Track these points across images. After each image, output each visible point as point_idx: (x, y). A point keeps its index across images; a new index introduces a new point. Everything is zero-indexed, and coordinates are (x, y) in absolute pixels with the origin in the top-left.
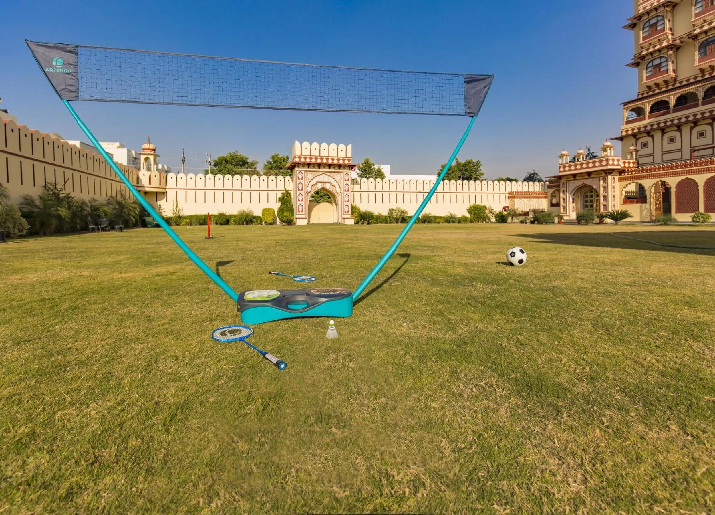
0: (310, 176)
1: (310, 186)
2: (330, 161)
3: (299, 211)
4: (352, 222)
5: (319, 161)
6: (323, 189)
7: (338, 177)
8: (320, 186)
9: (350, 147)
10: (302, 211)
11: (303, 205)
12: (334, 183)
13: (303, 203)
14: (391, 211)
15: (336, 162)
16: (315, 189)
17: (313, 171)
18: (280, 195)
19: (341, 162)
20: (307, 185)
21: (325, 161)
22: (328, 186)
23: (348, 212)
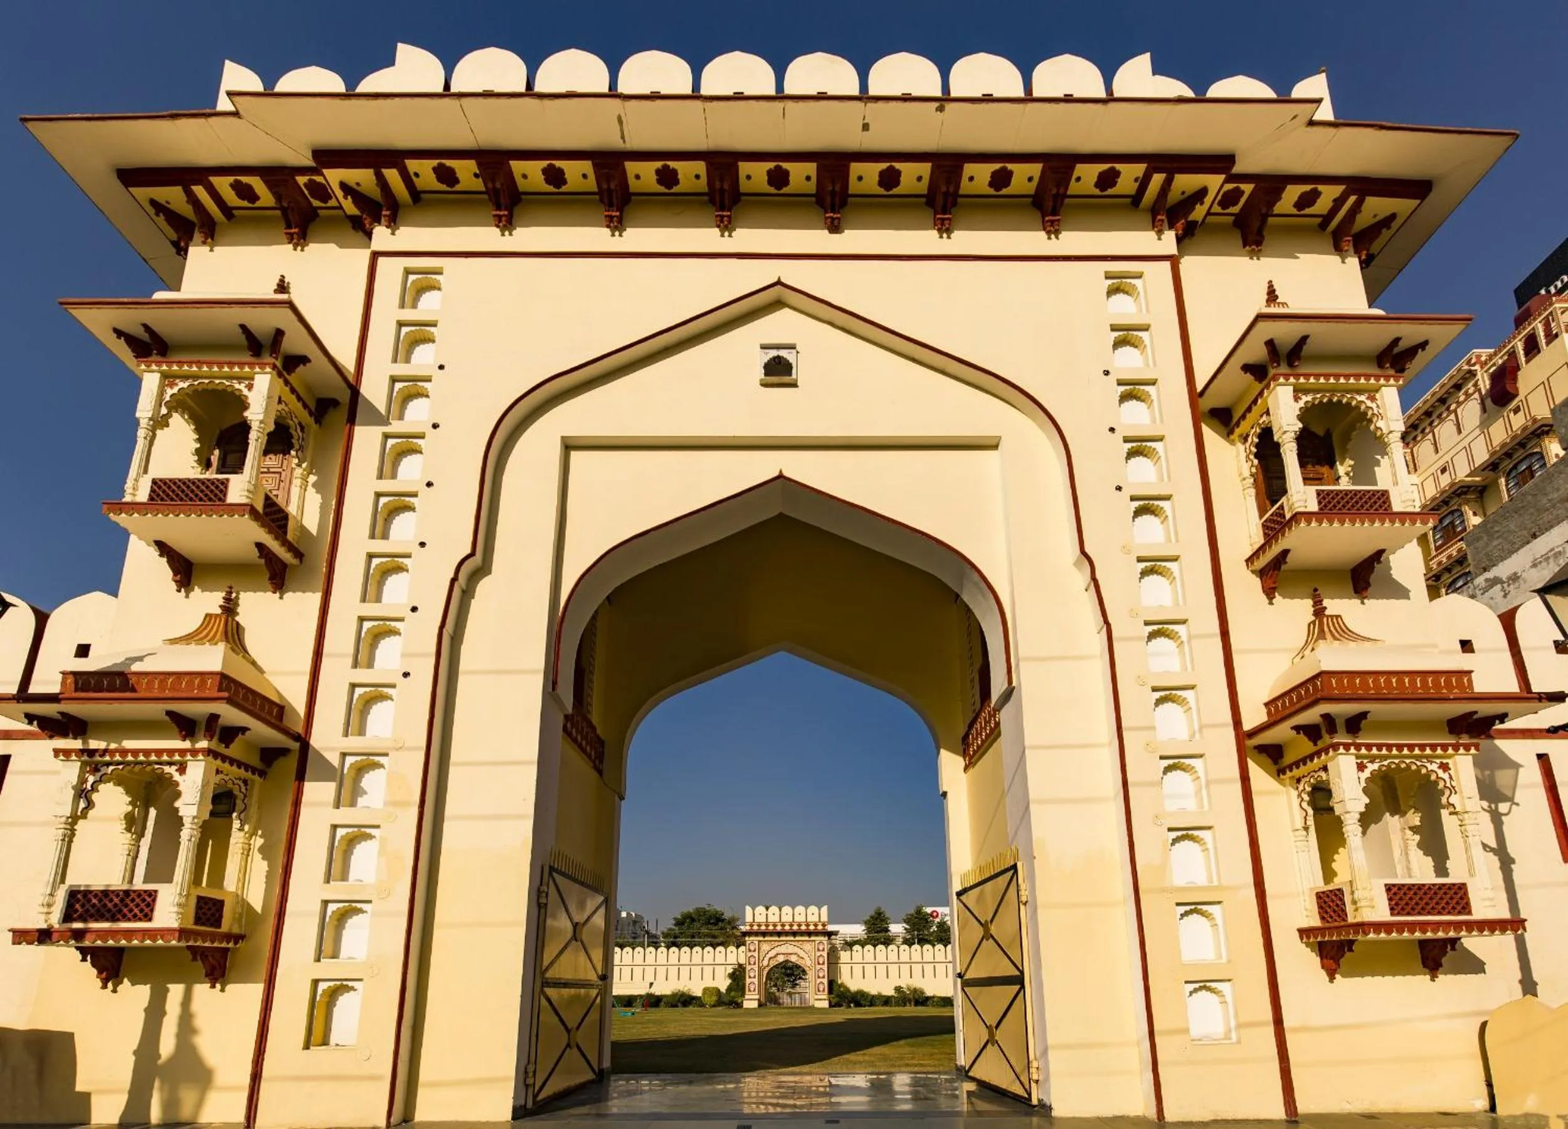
0: (765, 947)
1: (766, 959)
2: (795, 928)
3: (750, 991)
4: (825, 1004)
5: (779, 928)
6: (787, 961)
7: (808, 947)
8: (781, 959)
9: (825, 909)
10: (754, 990)
11: (757, 983)
12: (802, 954)
13: (756, 981)
14: (898, 989)
15: (803, 928)
16: (773, 963)
17: (771, 941)
18: (730, 970)
19: (812, 928)
20: (761, 958)
21: (787, 928)
22: (793, 959)
23: (824, 990)
